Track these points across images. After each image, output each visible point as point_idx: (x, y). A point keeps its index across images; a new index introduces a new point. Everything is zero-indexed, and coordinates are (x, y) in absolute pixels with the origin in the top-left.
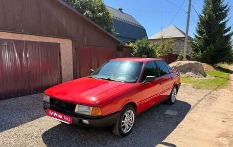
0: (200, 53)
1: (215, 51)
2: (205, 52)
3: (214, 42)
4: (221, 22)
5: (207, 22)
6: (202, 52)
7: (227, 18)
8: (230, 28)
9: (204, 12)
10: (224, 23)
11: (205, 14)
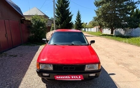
0: (60, 25)
1: (67, 24)
2: (62, 25)
3: (65, 19)
4: (67, 9)
5: (61, 8)
6: (61, 25)
7: (69, 8)
8: (71, 12)
9: (58, 3)
10: (68, 10)
11: (59, 4)
